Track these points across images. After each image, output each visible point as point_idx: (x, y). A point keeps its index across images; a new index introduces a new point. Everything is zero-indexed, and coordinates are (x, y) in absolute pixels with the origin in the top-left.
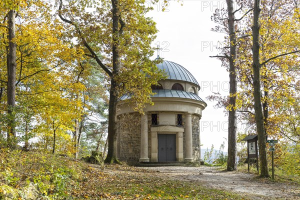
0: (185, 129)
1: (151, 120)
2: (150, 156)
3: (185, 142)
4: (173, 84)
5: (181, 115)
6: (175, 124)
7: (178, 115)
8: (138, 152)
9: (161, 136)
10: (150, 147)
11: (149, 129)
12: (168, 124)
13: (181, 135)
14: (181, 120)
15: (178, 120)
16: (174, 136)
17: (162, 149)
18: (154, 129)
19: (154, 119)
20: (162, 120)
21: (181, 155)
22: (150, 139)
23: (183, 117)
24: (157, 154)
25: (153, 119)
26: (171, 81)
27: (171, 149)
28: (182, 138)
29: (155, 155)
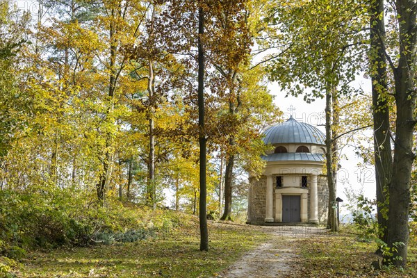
0: (310, 191)
1: (275, 182)
2: (274, 217)
3: (309, 203)
4: (297, 147)
5: (306, 177)
6: (299, 186)
7: (303, 177)
8: (264, 213)
9: (285, 198)
10: (274, 208)
11: (274, 191)
12: (292, 186)
13: (306, 196)
14: (306, 181)
15: (303, 181)
16: (298, 198)
17: (287, 210)
18: (279, 191)
19: (279, 182)
20: (286, 182)
21: (304, 216)
22: (274, 200)
23: (308, 179)
24: (281, 215)
25: (277, 182)
26: (295, 144)
27: (296, 210)
28: (307, 200)
29: (279, 216)
